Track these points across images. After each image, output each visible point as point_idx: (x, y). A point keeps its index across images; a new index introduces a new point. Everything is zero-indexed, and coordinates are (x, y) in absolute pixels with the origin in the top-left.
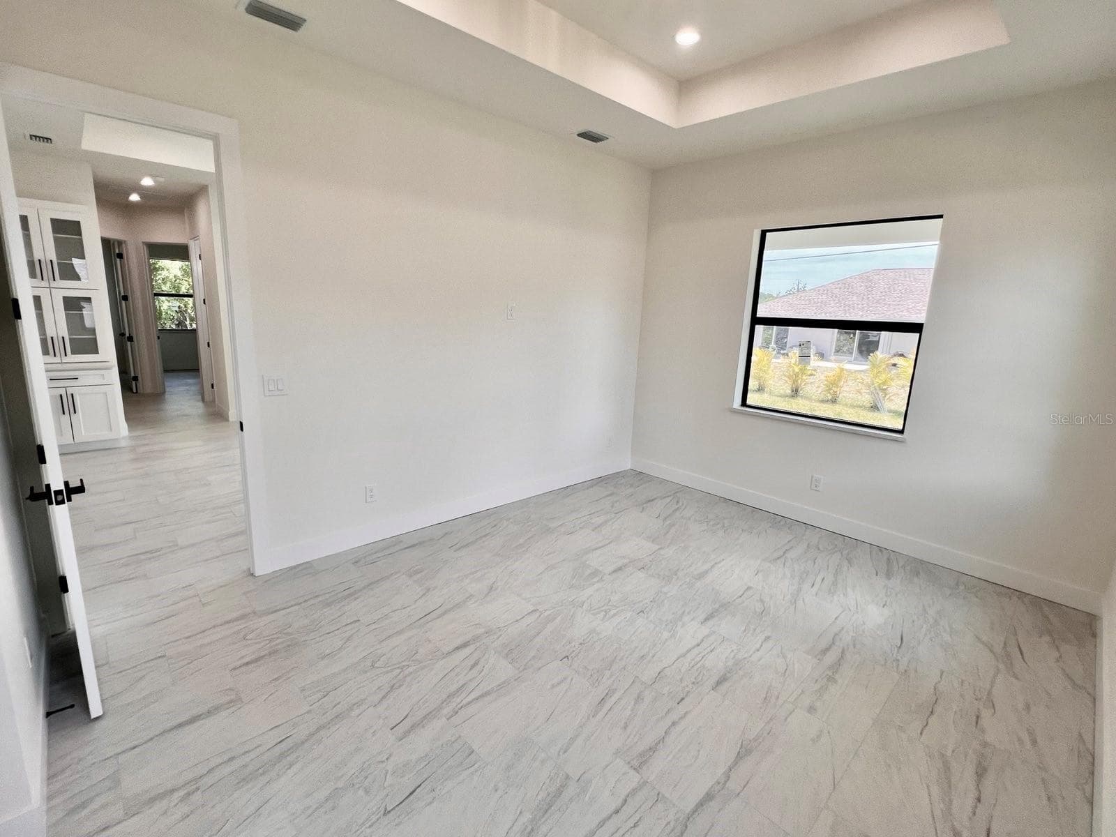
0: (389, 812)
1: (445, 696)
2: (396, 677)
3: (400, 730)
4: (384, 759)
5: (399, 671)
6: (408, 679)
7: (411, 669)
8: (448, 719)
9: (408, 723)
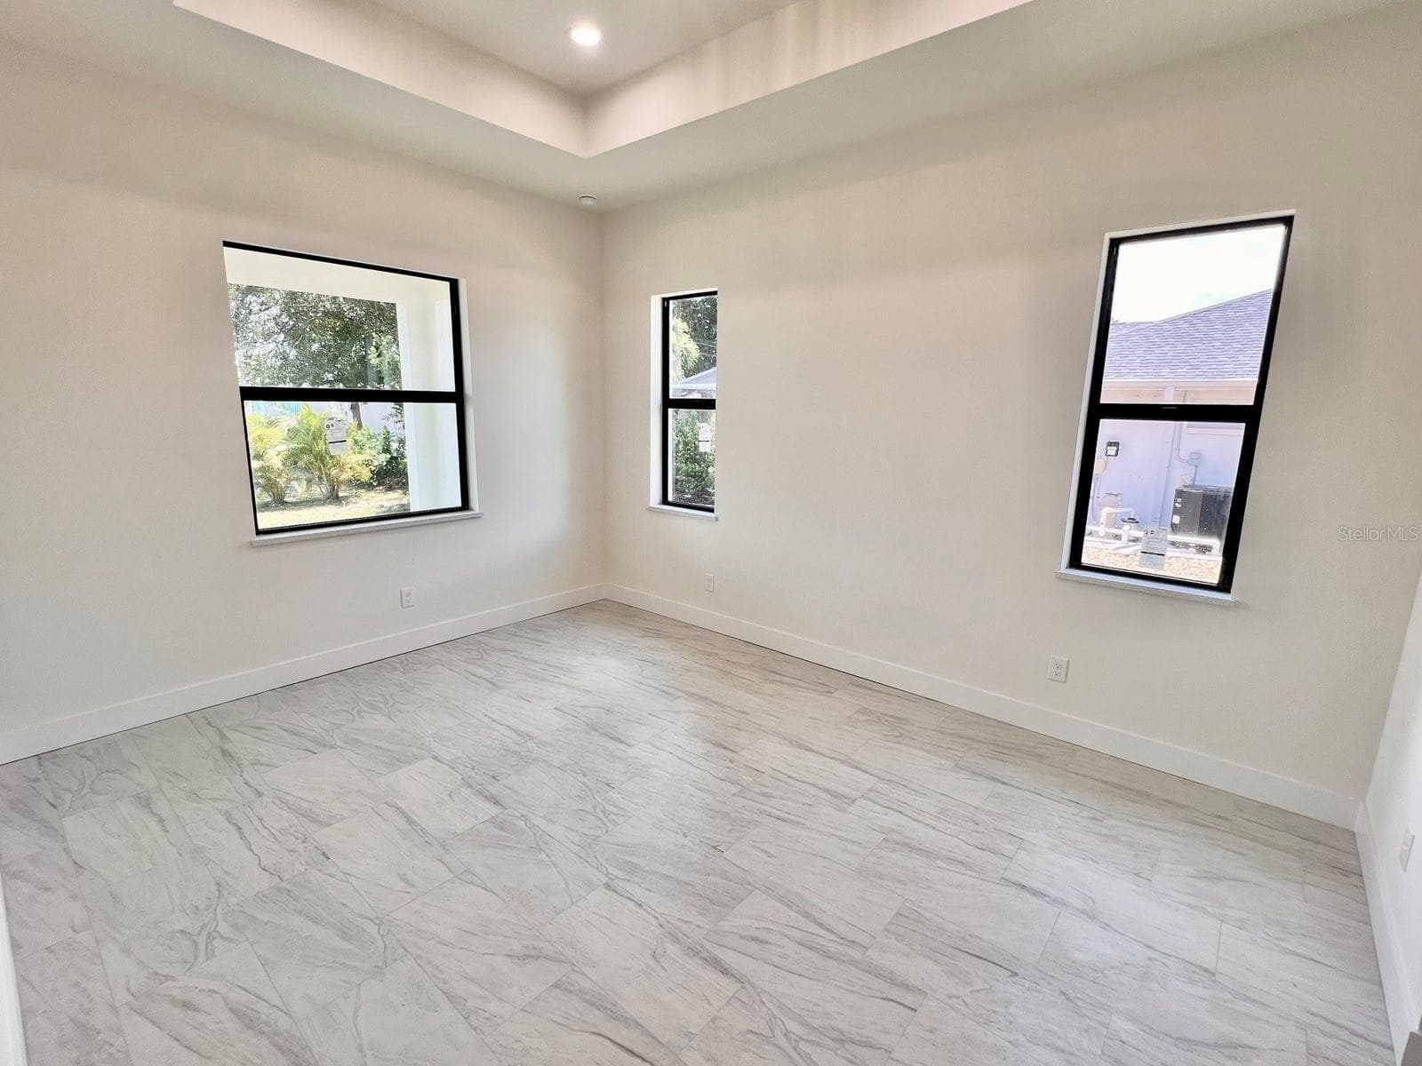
0: (1012, 972)
1: (831, 963)
2: (819, 1045)
3: (909, 999)
4: (960, 1001)
5: (802, 1045)
6: (816, 1023)
7: (793, 1026)
8: (867, 949)
9: (894, 993)
